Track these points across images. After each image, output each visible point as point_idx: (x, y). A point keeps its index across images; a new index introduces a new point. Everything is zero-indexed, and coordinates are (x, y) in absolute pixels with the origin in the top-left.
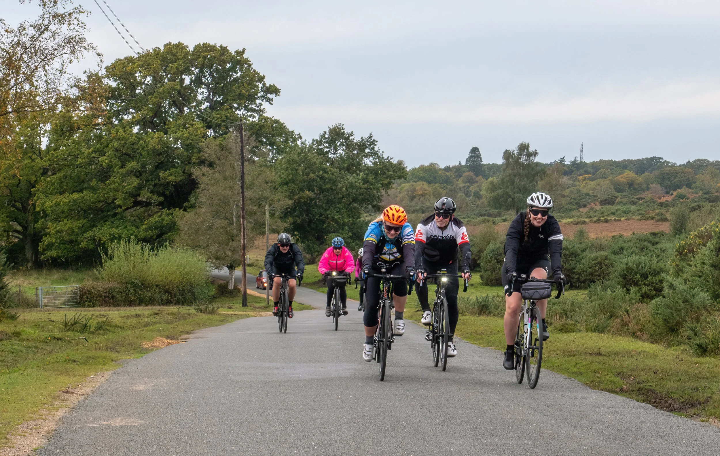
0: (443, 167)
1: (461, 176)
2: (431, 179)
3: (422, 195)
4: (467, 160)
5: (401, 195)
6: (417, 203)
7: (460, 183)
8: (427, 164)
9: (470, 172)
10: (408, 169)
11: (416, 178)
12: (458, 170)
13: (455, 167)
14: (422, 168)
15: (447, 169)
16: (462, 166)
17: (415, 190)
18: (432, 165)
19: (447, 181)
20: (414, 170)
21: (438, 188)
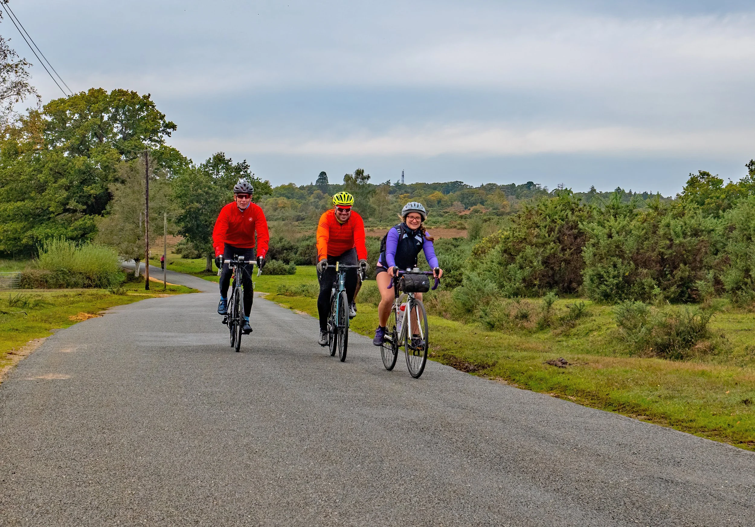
0: (298, 187)
1: (313, 193)
2: (289, 195)
3: (283, 207)
4: (317, 182)
5: (267, 207)
6: (279, 213)
7: (312, 199)
8: (287, 184)
9: (319, 191)
10: (272, 188)
11: (278, 194)
12: (310, 189)
13: (307, 187)
14: (283, 187)
15: (302, 188)
16: (313, 186)
17: (277, 203)
18: (291, 184)
19: (302, 197)
20: (277, 188)
21: (295, 202)
